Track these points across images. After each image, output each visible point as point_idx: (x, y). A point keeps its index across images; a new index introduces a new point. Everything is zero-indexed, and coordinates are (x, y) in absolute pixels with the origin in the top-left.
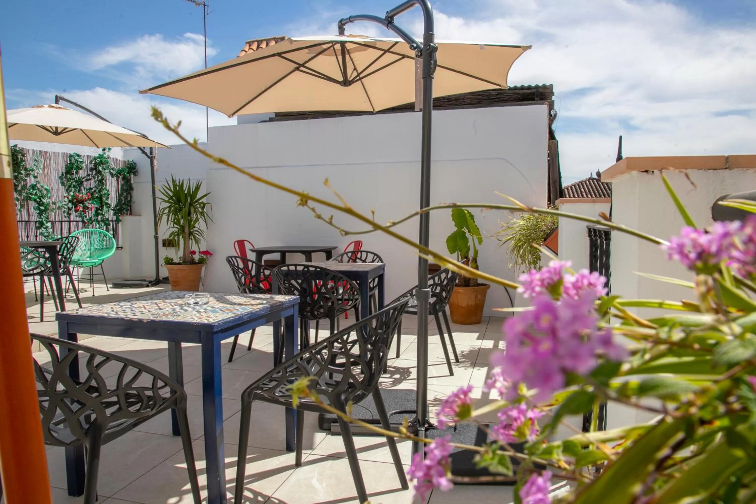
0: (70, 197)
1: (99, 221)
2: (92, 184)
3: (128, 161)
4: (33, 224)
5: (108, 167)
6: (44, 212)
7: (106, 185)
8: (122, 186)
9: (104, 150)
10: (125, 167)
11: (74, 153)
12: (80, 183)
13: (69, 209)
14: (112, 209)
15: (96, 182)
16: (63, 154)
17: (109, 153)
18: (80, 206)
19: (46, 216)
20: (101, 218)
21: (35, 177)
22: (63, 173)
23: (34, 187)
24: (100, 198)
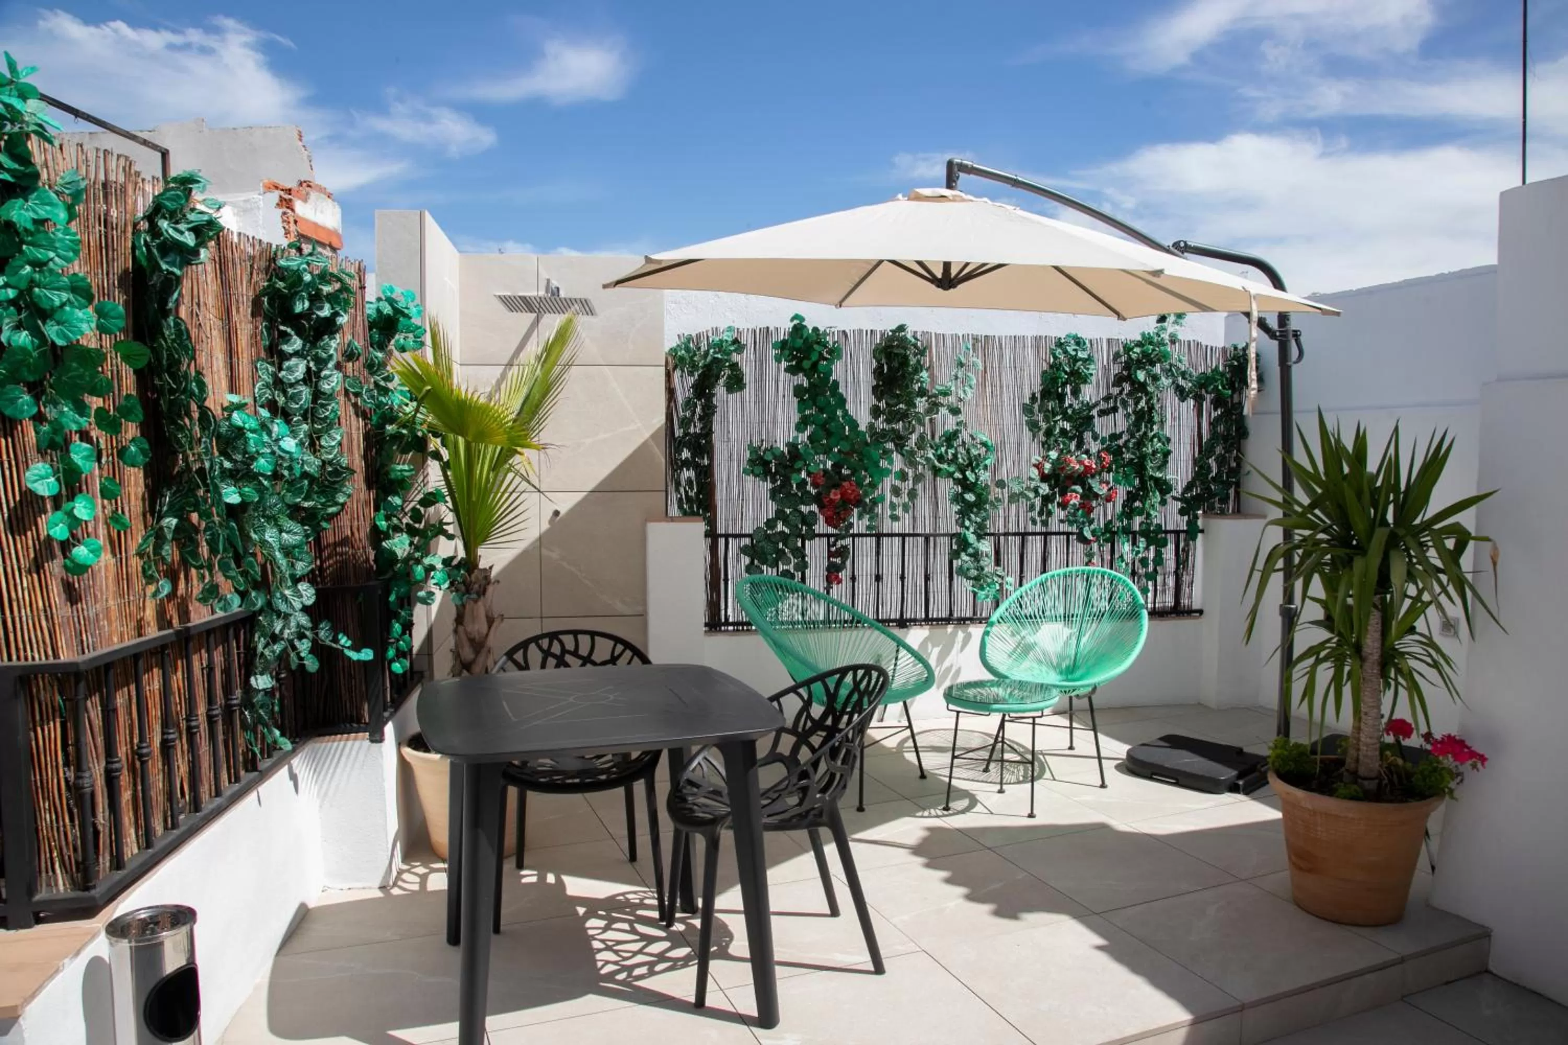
0: (1048, 466)
1: (1134, 533)
2: (1120, 422)
3: (1236, 348)
4: (944, 542)
5: (1170, 370)
6: (975, 510)
7: (1162, 423)
8: (1213, 424)
9: (1162, 319)
10: (1225, 366)
11: (1067, 336)
12: (1083, 421)
13: (1047, 499)
14: (1174, 498)
15: (1127, 416)
16: (1038, 339)
17: (1177, 327)
18: (1075, 491)
19: (979, 520)
20: (1141, 524)
21: (955, 411)
22: (1034, 394)
23: (951, 438)
24: (1139, 467)
